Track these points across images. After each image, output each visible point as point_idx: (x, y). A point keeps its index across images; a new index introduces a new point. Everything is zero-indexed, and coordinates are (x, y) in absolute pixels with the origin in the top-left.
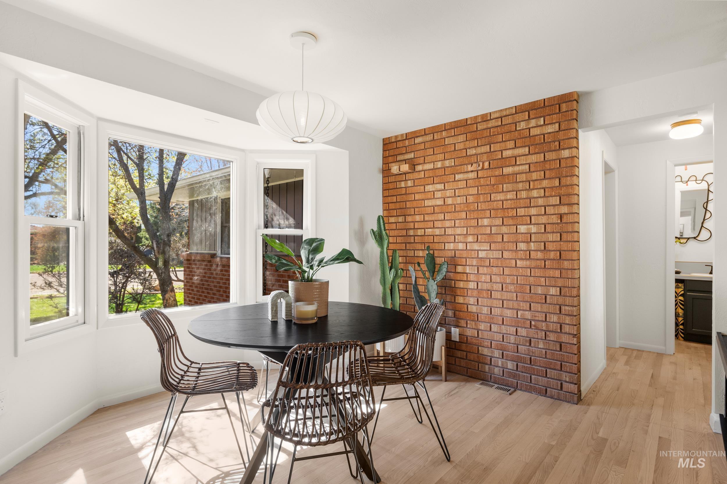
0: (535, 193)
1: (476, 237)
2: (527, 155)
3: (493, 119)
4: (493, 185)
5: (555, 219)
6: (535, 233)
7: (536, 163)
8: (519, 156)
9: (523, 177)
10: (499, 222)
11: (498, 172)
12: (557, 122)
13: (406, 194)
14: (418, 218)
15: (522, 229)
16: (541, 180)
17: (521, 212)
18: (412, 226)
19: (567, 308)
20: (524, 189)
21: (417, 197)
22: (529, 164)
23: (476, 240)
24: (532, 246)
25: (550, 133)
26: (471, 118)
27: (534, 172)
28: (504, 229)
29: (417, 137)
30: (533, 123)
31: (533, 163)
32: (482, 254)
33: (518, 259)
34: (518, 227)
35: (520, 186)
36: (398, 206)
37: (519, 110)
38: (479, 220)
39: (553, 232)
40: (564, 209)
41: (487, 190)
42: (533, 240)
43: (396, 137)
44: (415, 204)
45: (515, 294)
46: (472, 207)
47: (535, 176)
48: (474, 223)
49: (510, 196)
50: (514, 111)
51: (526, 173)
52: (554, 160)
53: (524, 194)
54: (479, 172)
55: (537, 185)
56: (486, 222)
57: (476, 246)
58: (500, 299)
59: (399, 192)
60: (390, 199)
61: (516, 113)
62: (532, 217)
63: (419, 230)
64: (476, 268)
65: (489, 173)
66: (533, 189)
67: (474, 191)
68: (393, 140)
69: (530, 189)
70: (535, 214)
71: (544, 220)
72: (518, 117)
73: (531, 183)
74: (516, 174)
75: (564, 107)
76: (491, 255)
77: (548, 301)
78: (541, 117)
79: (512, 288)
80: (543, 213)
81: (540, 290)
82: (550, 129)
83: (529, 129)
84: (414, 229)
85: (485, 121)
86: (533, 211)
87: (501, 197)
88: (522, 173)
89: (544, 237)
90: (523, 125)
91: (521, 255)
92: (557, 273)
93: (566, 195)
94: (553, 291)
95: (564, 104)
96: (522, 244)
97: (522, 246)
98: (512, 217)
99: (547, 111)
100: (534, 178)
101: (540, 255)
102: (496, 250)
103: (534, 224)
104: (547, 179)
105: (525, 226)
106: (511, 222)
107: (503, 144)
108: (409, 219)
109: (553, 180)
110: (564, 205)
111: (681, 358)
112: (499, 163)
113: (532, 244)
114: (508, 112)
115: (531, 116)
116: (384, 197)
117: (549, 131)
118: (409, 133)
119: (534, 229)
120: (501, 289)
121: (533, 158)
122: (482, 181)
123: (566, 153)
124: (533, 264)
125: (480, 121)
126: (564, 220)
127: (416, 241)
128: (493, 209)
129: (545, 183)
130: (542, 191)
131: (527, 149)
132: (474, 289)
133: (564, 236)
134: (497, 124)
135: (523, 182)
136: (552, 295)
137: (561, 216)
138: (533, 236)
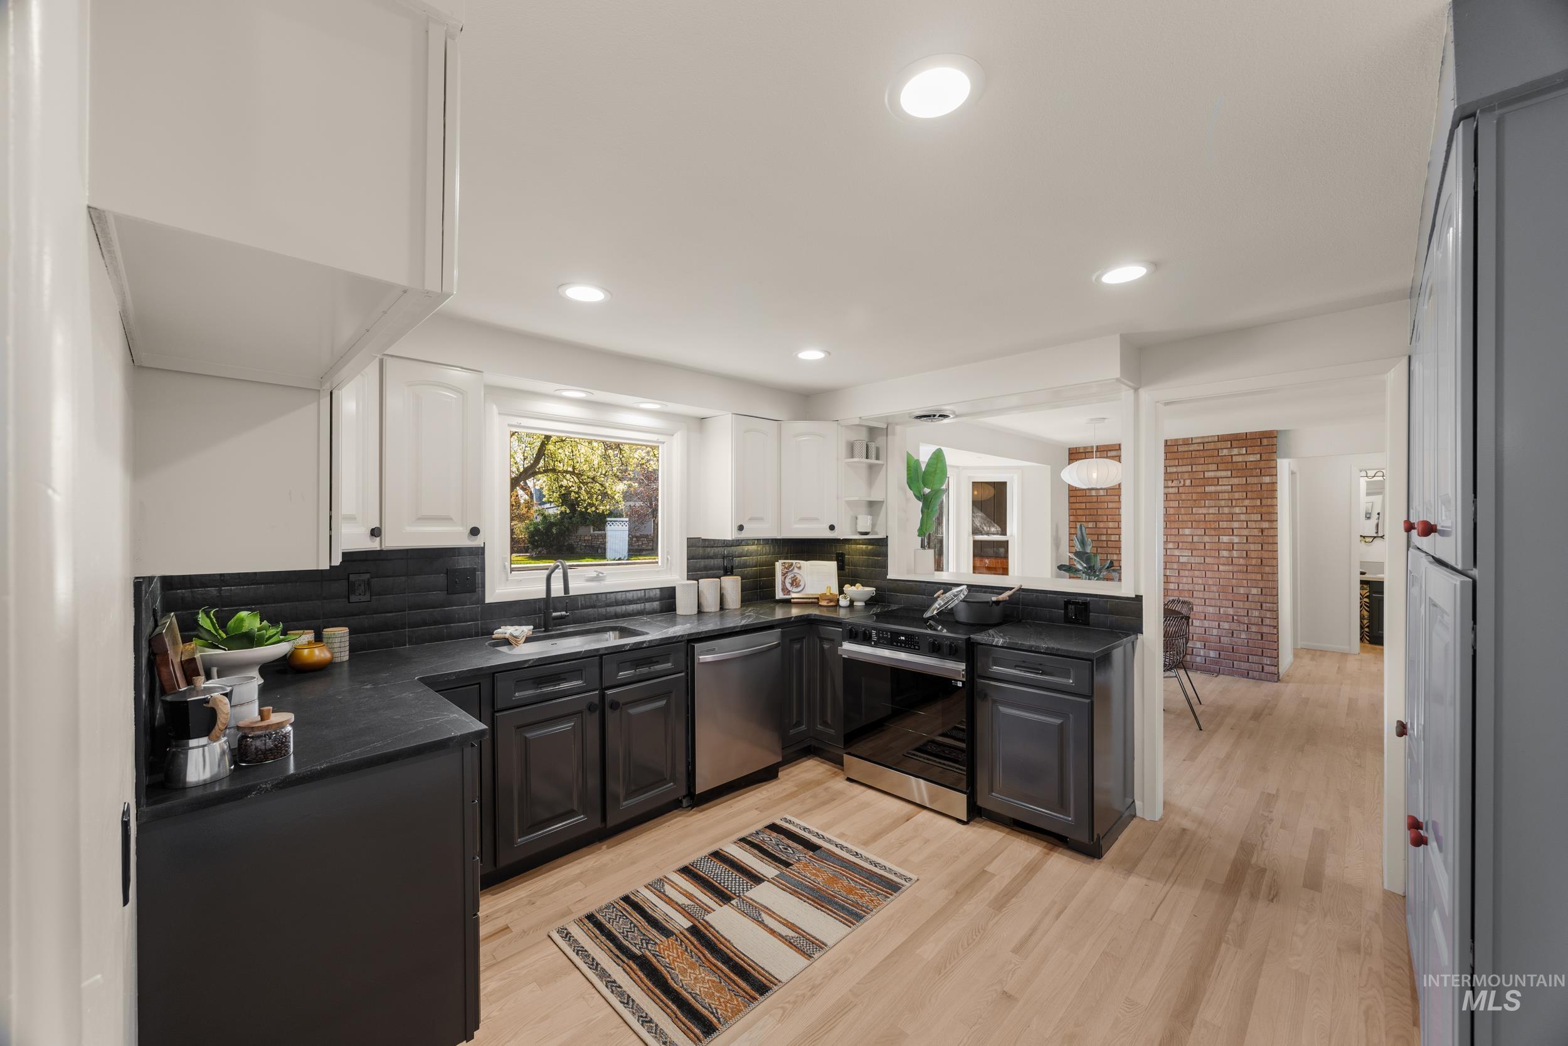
0: (1237, 510)
1: (1177, 544)
2: (1229, 477)
3: (1195, 444)
4: (1195, 500)
5: (1256, 532)
6: (1237, 543)
7: (1238, 485)
8: (1222, 478)
9: (1226, 496)
10: (1202, 532)
11: (1200, 489)
12: (1258, 453)
13: (1097, 502)
14: (1111, 525)
15: (1225, 539)
16: (1243, 499)
17: (1223, 525)
18: (1104, 531)
19: (1268, 605)
20: (1226, 505)
21: (1110, 505)
22: (1232, 485)
23: (1176, 547)
24: (1235, 554)
25: (1251, 461)
26: (1171, 440)
27: (1236, 492)
28: (1206, 539)
29: (1110, 450)
30: (1235, 451)
31: (1235, 485)
32: (1182, 560)
33: (1221, 564)
34: (1221, 537)
35: (1223, 503)
36: (1087, 512)
37: (1221, 439)
38: (1180, 530)
39: (1255, 543)
40: (1265, 525)
41: (1189, 504)
42: (1235, 548)
43: (1085, 448)
44: (1108, 512)
45: (1217, 594)
46: (1172, 518)
47: (1237, 495)
48: (1175, 532)
49: (1212, 511)
50: (1216, 439)
51: (1228, 492)
52: (1256, 484)
53: (1226, 510)
54: (1180, 488)
55: (1240, 503)
56: (1187, 531)
57: (1177, 553)
58: (1202, 598)
59: (1088, 499)
60: (1077, 506)
61: (1218, 441)
62: (1235, 530)
63: (1113, 536)
64: (1177, 571)
65: (1191, 490)
66: (1235, 507)
67: (1176, 504)
68: (1081, 451)
69: (1232, 506)
70: (1237, 527)
71: (1246, 532)
72: (1219, 445)
73: (1234, 501)
74: (1219, 493)
75: (1265, 442)
76: (1192, 560)
77: (1250, 599)
78: (1243, 447)
79: (1214, 588)
80: (1245, 527)
81: (1242, 590)
82: (1252, 458)
83: (1232, 456)
84: (1107, 534)
85: (1186, 444)
86: (1236, 525)
87: (1204, 511)
88: (1224, 492)
89: (1246, 547)
90: (1225, 452)
91: (1222, 561)
92: (1259, 577)
93: (1268, 513)
94: (1254, 591)
95: (1265, 439)
96: (1225, 551)
97: (1225, 553)
98: (1215, 529)
99: (1249, 443)
100: (1236, 498)
101: (1242, 561)
102: (1198, 556)
103: (1236, 536)
104: (1249, 499)
105: (1227, 537)
106: (1213, 532)
107: (1205, 466)
108: (1101, 525)
109: (1255, 501)
110: (1265, 521)
111: (1366, 656)
112: (1202, 482)
113: (1235, 552)
114: (1210, 440)
115: (1233, 446)
116: (1070, 503)
117: (1251, 459)
118: (1100, 446)
119: (1236, 540)
120: (1203, 590)
121: (1235, 481)
122: (1183, 496)
123: (1267, 479)
124: (1236, 568)
125: (1181, 443)
126: (1265, 533)
127: (1109, 546)
128: (1194, 521)
129: (1247, 502)
130: (1245, 508)
131: (1229, 473)
132: (1174, 589)
133: (1265, 547)
134: (1198, 448)
135: (1225, 499)
136: (1254, 594)
137: (1262, 530)
138: (1235, 545)
